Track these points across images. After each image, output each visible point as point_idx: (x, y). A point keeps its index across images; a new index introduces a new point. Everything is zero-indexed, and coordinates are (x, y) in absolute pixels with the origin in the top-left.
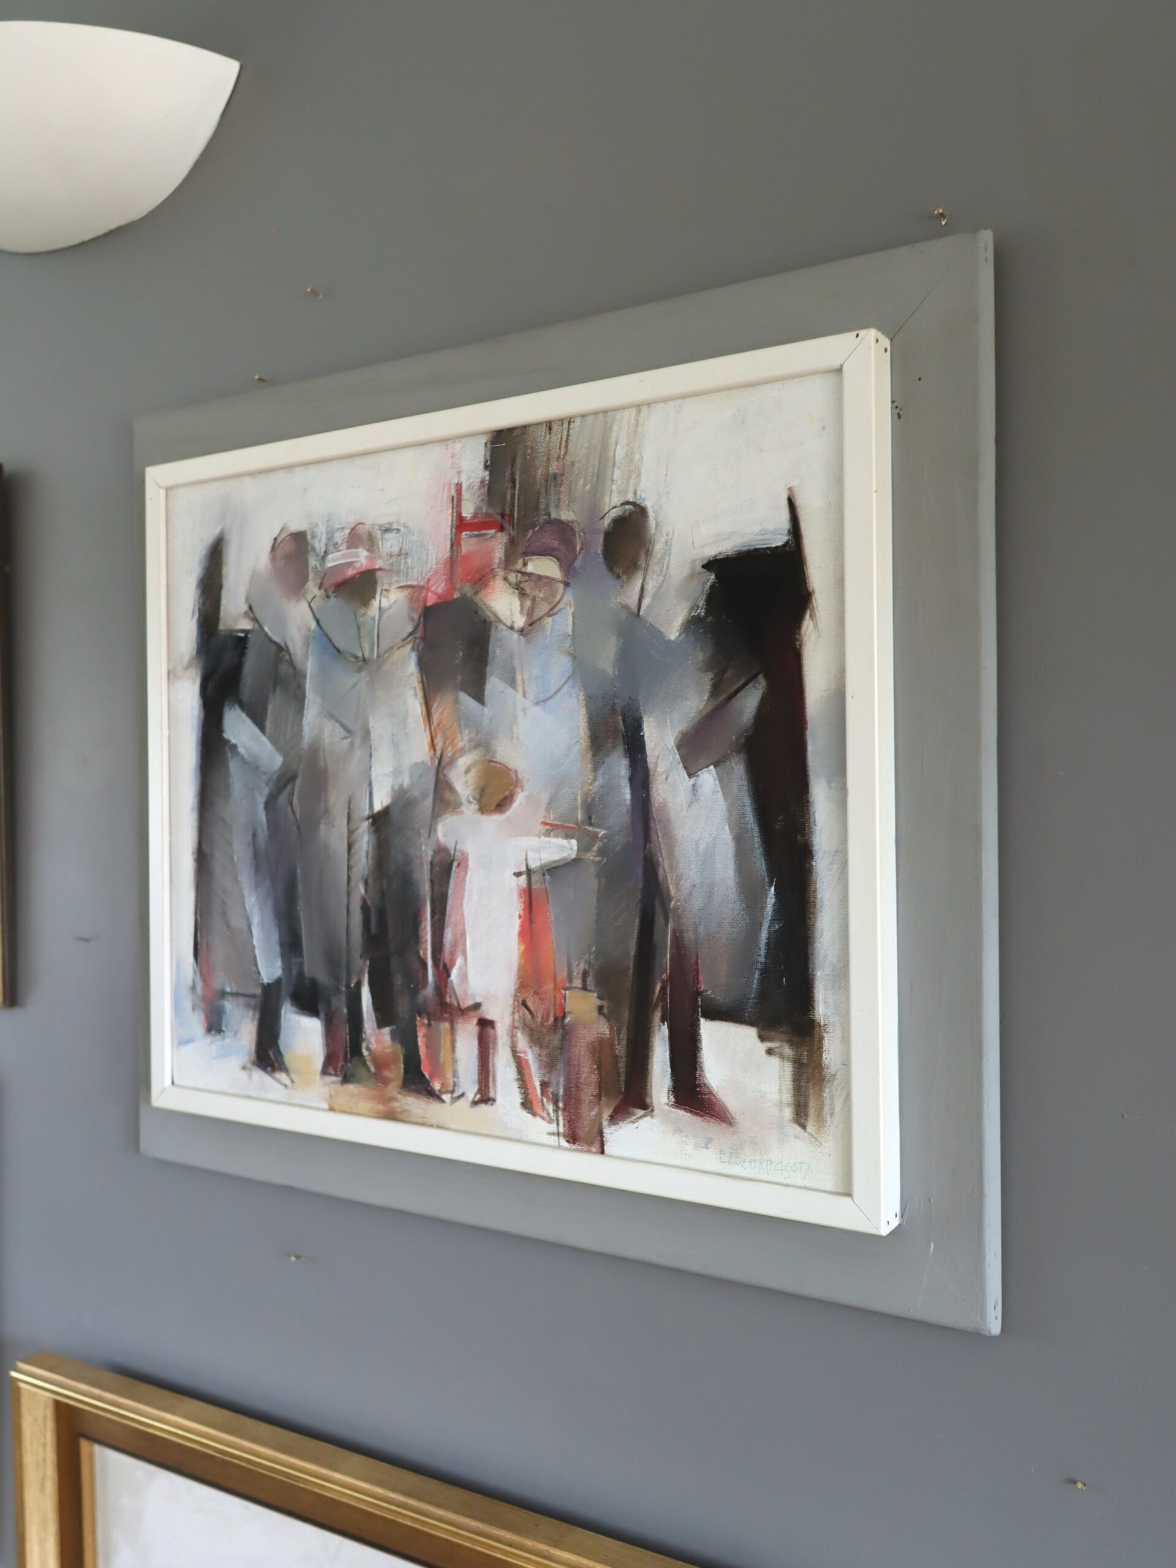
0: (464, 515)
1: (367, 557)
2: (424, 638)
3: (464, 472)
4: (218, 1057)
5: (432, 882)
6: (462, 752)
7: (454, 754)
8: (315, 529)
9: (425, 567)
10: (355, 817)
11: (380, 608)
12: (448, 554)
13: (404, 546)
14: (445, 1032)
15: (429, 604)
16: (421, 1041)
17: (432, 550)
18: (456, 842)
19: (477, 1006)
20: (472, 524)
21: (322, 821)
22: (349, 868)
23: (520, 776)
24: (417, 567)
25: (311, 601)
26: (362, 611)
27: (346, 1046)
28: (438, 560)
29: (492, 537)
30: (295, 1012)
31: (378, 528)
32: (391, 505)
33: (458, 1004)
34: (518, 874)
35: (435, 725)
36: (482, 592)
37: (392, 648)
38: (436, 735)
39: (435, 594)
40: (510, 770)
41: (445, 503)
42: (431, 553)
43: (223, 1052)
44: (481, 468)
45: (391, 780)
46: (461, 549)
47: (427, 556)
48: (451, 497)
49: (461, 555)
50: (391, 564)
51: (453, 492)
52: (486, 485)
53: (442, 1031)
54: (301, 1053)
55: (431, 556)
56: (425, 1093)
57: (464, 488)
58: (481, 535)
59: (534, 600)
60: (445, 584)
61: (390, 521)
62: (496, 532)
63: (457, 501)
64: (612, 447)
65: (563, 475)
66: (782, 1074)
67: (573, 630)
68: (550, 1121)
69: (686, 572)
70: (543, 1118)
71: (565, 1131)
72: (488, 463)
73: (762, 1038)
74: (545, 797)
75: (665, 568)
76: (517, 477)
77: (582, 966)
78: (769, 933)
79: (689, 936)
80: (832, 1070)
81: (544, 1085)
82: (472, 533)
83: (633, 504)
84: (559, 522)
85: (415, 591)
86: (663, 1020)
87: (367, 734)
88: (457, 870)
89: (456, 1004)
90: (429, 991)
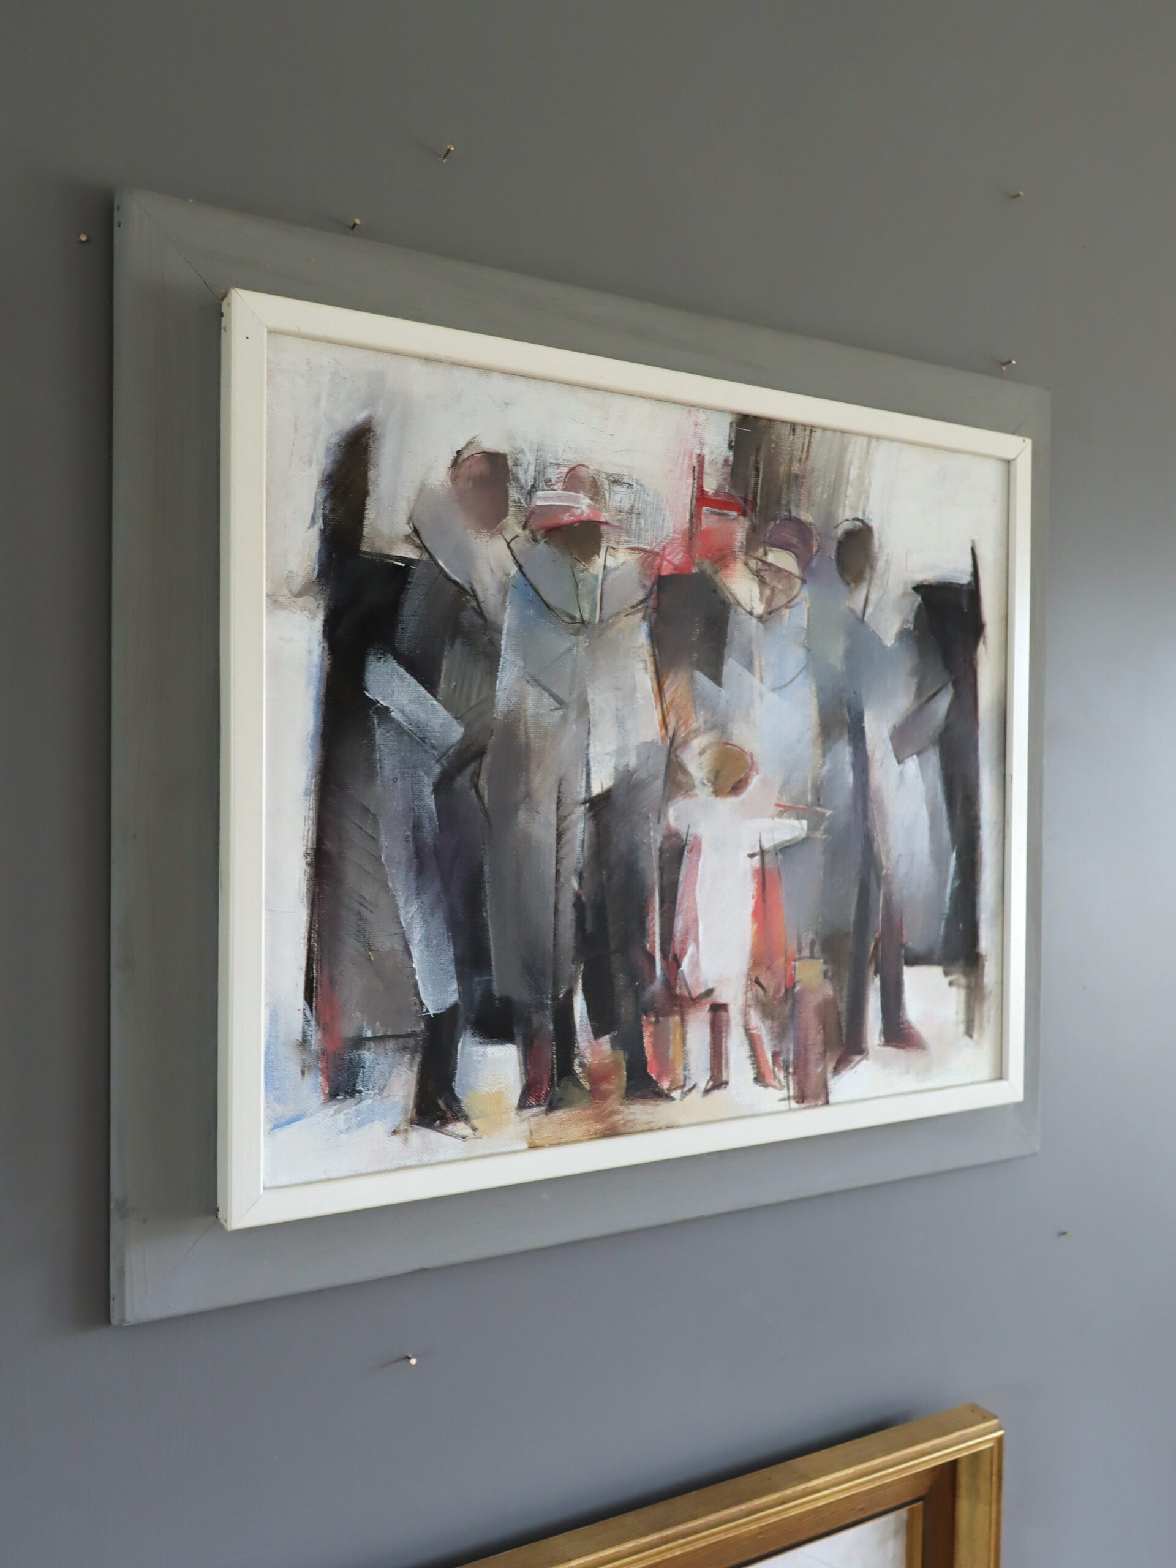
0: (705, 489)
1: (589, 506)
2: (657, 609)
3: (707, 445)
4: (348, 1129)
5: (661, 869)
6: (697, 732)
7: (688, 734)
8: (520, 455)
9: (660, 533)
10: (567, 801)
11: (605, 567)
12: (687, 526)
13: (637, 505)
14: (675, 1025)
15: (664, 573)
16: (647, 1041)
17: (669, 516)
18: (689, 827)
19: (710, 992)
20: (714, 500)
21: (522, 806)
22: (558, 860)
23: (755, 759)
24: (652, 530)
25: (512, 540)
26: (581, 566)
27: (553, 1068)
28: (675, 529)
29: (734, 519)
30: (480, 1043)
31: (605, 477)
32: (621, 455)
33: (689, 993)
34: (752, 856)
35: (667, 703)
36: (722, 572)
37: (618, 613)
38: (668, 713)
39: (671, 564)
40: (747, 753)
41: (685, 471)
42: (668, 519)
43: (359, 1119)
44: (724, 446)
45: (613, 760)
46: (701, 523)
47: (663, 522)
48: (692, 467)
49: (700, 529)
50: (620, 520)
51: (695, 462)
52: (730, 465)
53: (671, 1025)
54: (487, 1092)
55: (667, 523)
56: (652, 1096)
57: (706, 461)
58: (724, 514)
59: (773, 589)
60: (683, 556)
61: (622, 474)
62: (738, 514)
63: (698, 472)
64: (846, 465)
65: (803, 477)
66: (959, 999)
67: (808, 625)
68: (781, 1088)
69: (901, 589)
70: (774, 1087)
71: (795, 1093)
72: (733, 444)
73: (946, 974)
74: (778, 780)
75: (885, 584)
76: (761, 467)
77: (811, 936)
78: (952, 889)
79: (896, 898)
80: (988, 988)
81: (775, 1055)
82: (713, 510)
83: (862, 521)
84: (798, 521)
85: (649, 557)
86: (876, 973)
87: (584, 707)
88: (689, 855)
89: (687, 994)
90: (657, 986)
